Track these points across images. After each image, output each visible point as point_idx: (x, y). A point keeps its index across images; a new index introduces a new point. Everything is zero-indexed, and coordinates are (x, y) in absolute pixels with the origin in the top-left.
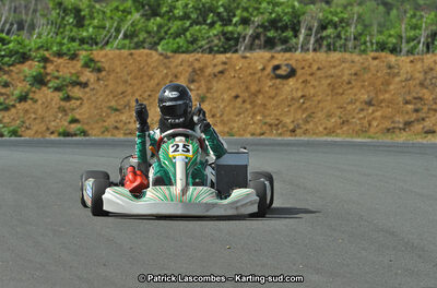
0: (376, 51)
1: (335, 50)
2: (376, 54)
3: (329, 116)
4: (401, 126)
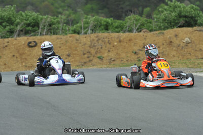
1: (54, 34)
2: (71, 35)
4: (82, 64)
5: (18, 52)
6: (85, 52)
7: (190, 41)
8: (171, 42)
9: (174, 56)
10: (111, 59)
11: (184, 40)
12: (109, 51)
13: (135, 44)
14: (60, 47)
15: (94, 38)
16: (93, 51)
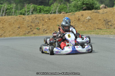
6: (29, 26)
7: (90, 18)
8: (79, 19)
9: (81, 27)
10: (44, 29)
11: (87, 18)
12: (43, 25)
13: (58, 20)
14: (14, 23)
15: (34, 17)
16: (33, 25)
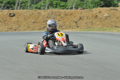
0: (35, 9)
1: (25, 9)
2: (35, 10)
3: (24, 26)
4: (43, 28)
5: (3, 19)
7: (108, 16)
8: (96, 16)
9: (99, 25)
10: (60, 25)
11: (104, 15)
12: (59, 20)
13: (75, 16)
14: (29, 17)
15: (50, 12)
